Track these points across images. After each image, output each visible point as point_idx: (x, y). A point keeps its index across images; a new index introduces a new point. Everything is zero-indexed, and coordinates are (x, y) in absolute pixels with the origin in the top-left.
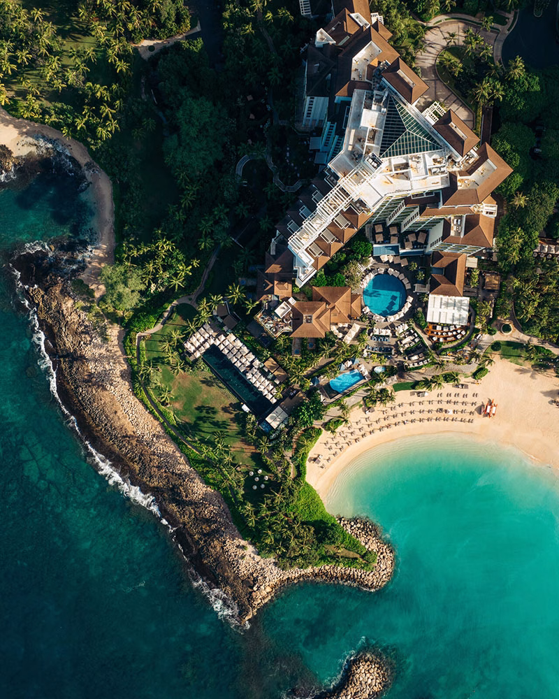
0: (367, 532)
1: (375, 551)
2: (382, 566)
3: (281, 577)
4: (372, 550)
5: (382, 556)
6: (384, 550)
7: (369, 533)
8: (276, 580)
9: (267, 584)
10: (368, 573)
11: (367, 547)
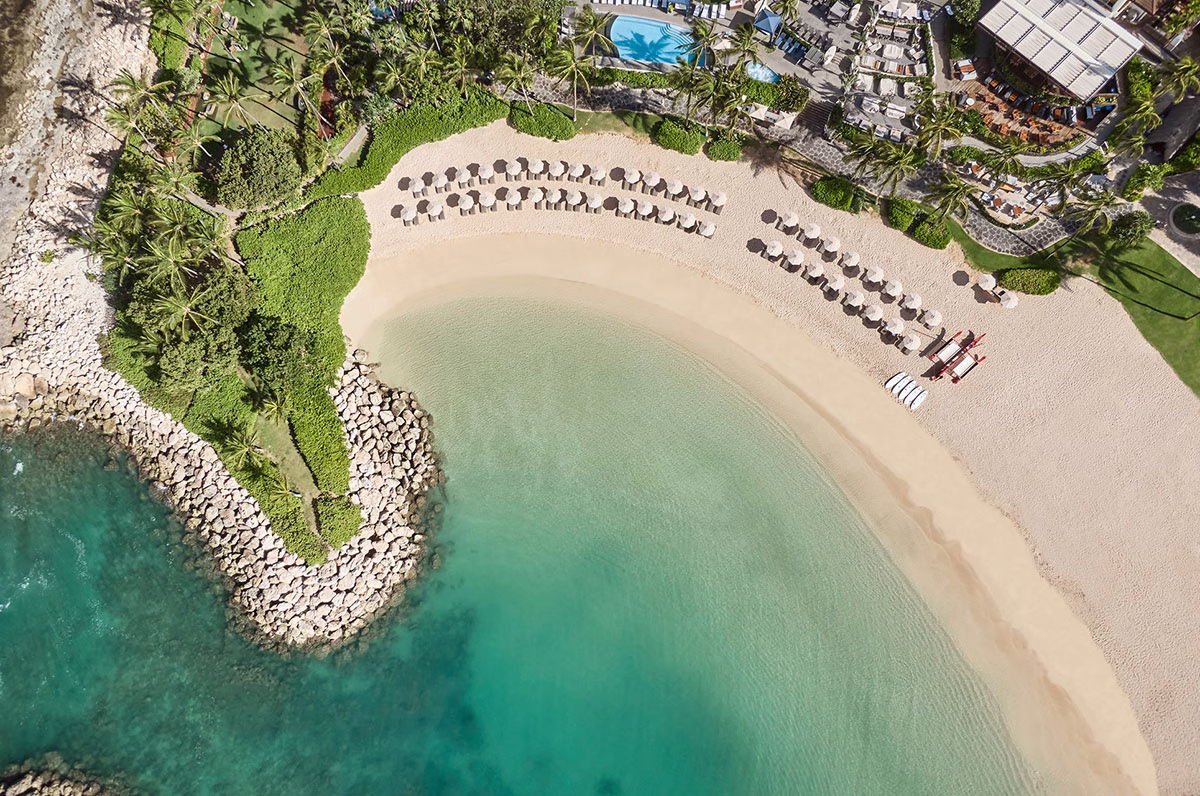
0: (391, 452)
1: (364, 514)
2: (344, 571)
3: (83, 380)
4: (361, 507)
5: (367, 546)
6: (390, 537)
7: (397, 458)
8: (63, 378)
9: (35, 369)
10: (289, 561)
11: (354, 485)
